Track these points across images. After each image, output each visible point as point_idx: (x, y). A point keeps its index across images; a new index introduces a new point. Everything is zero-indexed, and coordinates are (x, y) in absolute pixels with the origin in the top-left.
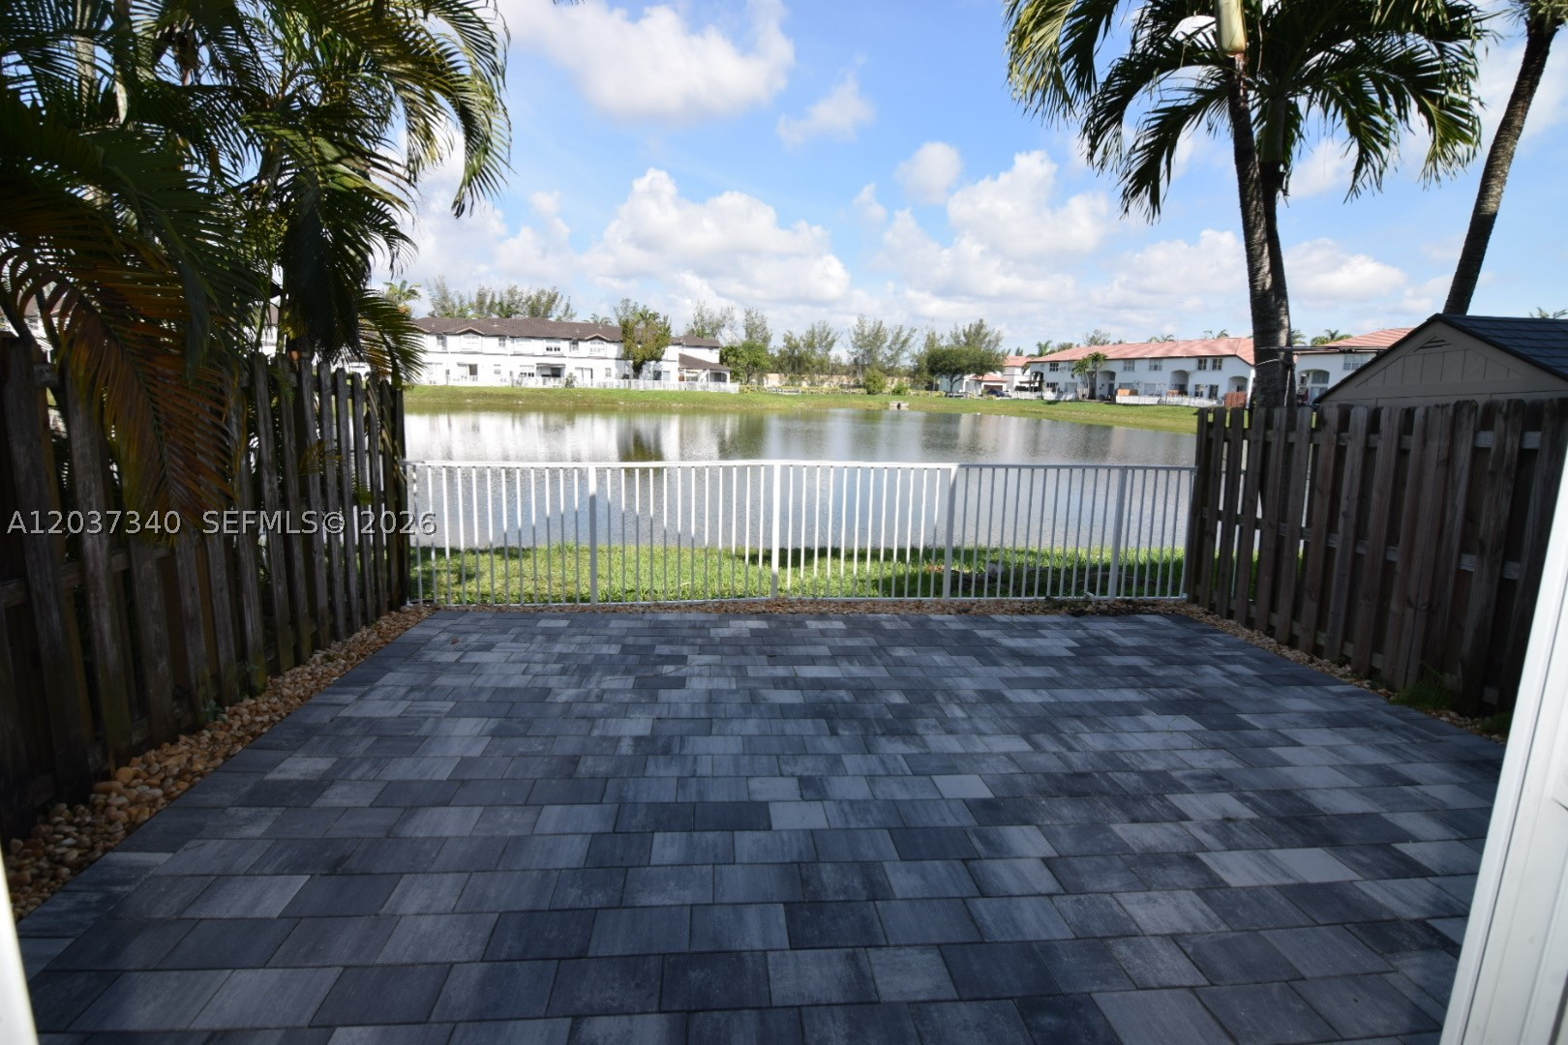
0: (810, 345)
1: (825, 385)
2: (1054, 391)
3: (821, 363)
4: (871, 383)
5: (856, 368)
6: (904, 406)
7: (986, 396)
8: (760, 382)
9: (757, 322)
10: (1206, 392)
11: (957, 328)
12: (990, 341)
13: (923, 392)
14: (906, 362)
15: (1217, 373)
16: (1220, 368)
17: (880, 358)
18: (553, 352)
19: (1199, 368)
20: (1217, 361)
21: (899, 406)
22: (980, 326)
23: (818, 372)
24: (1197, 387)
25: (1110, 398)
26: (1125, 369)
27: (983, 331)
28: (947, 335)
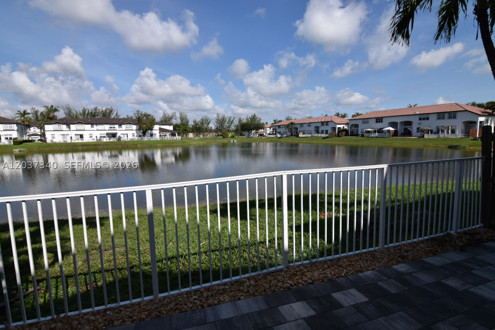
0: (202, 123)
1: (208, 136)
2: (280, 134)
3: (206, 129)
4: (224, 134)
5: (217, 130)
6: (235, 141)
7: (260, 137)
8: (186, 136)
9: (184, 116)
10: (325, 132)
11: (247, 116)
12: (258, 120)
13: (240, 137)
14: (233, 128)
15: (327, 126)
16: (328, 125)
17: (225, 127)
18: (112, 129)
19: (322, 125)
20: (327, 123)
21: (234, 141)
22: (254, 116)
23: (205, 132)
24: (322, 131)
25: (297, 136)
26: (301, 126)
27: (256, 117)
28: (245, 119)
